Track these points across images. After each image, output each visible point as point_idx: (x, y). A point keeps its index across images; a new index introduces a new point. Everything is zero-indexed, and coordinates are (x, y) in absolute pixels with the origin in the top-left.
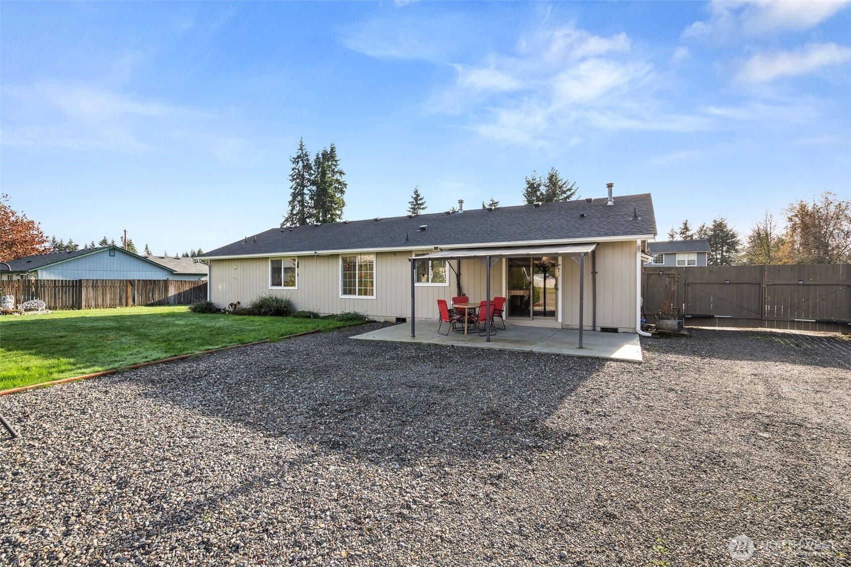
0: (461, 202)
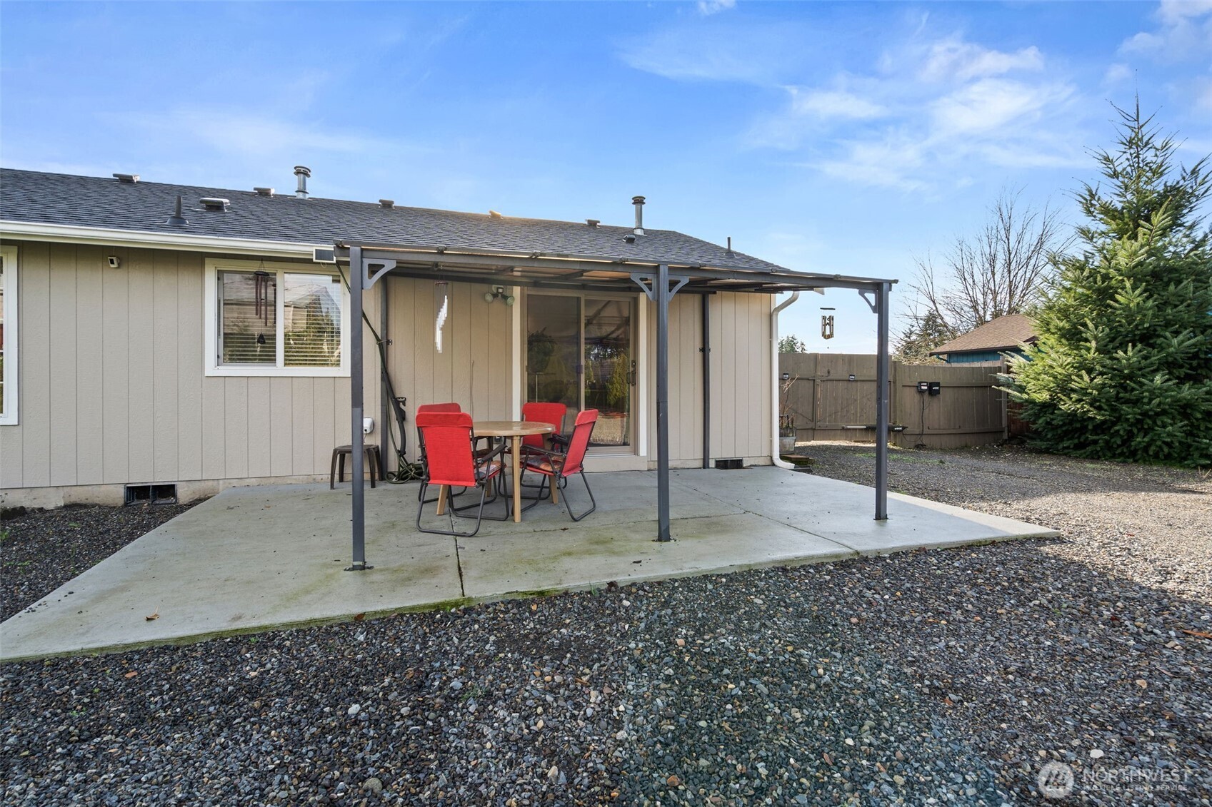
0: (302, 172)
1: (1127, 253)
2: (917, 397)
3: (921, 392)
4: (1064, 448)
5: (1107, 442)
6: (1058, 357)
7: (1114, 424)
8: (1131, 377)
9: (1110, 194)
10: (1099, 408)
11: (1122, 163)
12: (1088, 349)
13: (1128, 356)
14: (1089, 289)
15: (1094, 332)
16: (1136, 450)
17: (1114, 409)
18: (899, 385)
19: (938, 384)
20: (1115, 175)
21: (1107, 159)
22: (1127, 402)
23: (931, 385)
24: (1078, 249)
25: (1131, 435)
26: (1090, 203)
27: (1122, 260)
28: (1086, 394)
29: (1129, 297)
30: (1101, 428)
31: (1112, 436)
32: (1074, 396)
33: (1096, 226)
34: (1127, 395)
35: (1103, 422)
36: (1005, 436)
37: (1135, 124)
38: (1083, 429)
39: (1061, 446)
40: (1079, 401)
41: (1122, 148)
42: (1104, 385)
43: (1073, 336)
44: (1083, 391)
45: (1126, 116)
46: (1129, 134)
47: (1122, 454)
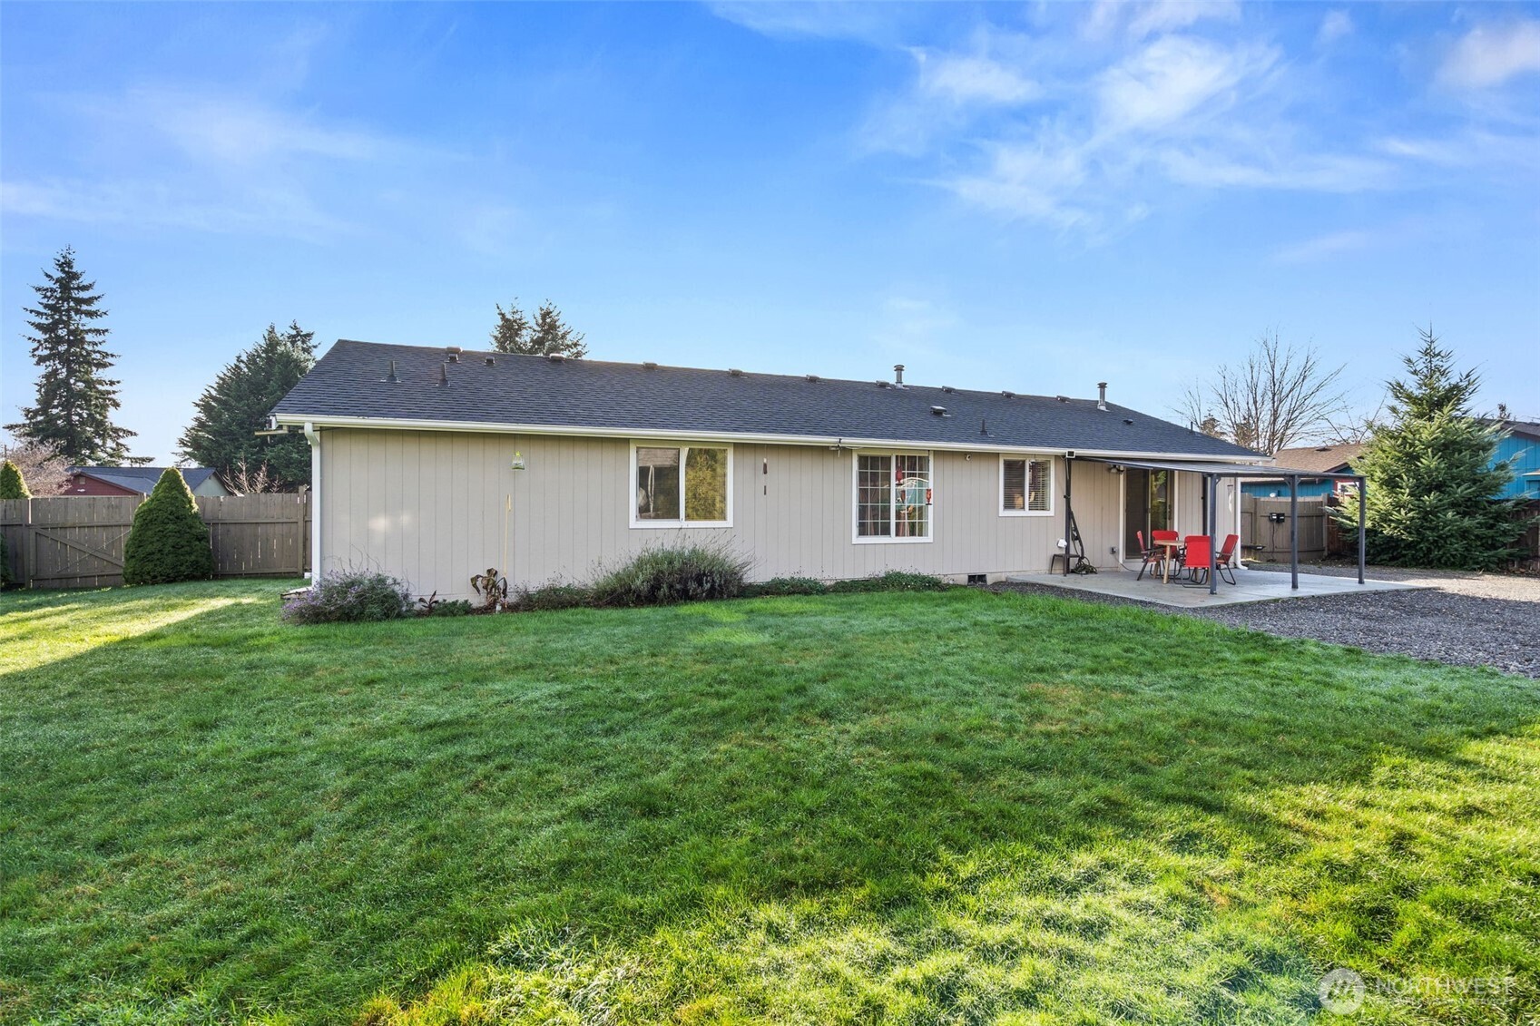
1: (1429, 430)
2: (1269, 524)
3: (1272, 520)
4: (1382, 560)
5: (1413, 555)
6: (1380, 498)
7: (1419, 543)
8: (1431, 512)
9: (1412, 385)
10: (1410, 533)
11: (1420, 366)
12: (1403, 494)
13: (1430, 499)
14: (1400, 452)
15: (1407, 482)
16: (1432, 561)
17: (1418, 533)
18: (1258, 515)
19: (1283, 515)
20: (1415, 373)
21: (1409, 361)
22: (1429, 528)
23: (1278, 515)
24: (1391, 422)
25: (1429, 550)
26: (1398, 390)
27: (1425, 435)
28: (1402, 523)
29: (1429, 462)
30: (1409, 546)
31: (1417, 551)
32: (1393, 525)
33: (1403, 408)
34: (1428, 524)
35: (1412, 542)
36: (1326, 553)
37: (1429, 339)
38: (1397, 546)
39: (1379, 559)
40: (1395, 528)
41: (1421, 355)
42: (1413, 518)
43: (1391, 484)
44: (1399, 522)
45: (1423, 334)
46: (1425, 346)
47: (1423, 563)
